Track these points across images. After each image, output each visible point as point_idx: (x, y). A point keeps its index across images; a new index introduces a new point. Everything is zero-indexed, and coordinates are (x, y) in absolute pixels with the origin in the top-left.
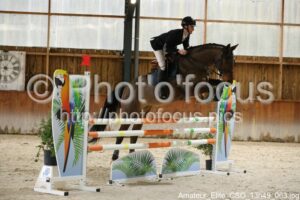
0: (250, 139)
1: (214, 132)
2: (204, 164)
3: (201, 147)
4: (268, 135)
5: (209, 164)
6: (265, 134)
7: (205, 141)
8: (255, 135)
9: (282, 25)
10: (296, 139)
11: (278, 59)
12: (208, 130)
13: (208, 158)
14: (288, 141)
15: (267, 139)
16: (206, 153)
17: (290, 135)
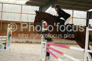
0: (13, 42)
1: (7, 40)
2: (4, 48)
3: (3, 43)
4: (17, 41)
5: (5, 48)
6: (16, 41)
7: (4, 42)
8: (14, 41)
9: (21, 13)
10: (24, 42)
11: (20, 22)
12: (5, 39)
13: (5, 46)
14: (22, 43)
15: (17, 42)
16: (4, 45)
17: (23, 41)
